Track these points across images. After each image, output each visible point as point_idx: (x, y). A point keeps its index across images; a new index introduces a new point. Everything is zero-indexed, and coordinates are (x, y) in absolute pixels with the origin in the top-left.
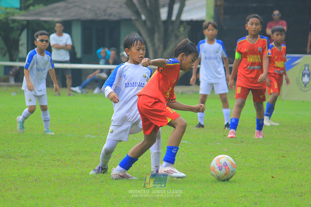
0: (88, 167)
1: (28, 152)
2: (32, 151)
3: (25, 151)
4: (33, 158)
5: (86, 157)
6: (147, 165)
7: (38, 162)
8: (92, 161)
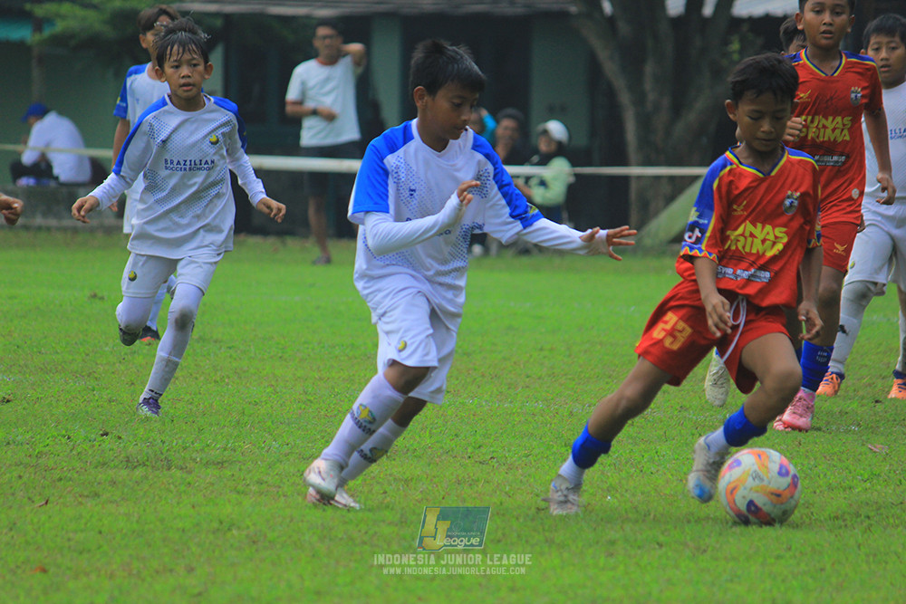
0: (422, 499)
1: (225, 449)
2: (240, 446)
3: (218, 446)
4: (242, 467)
5: (415, 468)
6: (618, 495)
7: (260, 482)
8: (436, 480)
